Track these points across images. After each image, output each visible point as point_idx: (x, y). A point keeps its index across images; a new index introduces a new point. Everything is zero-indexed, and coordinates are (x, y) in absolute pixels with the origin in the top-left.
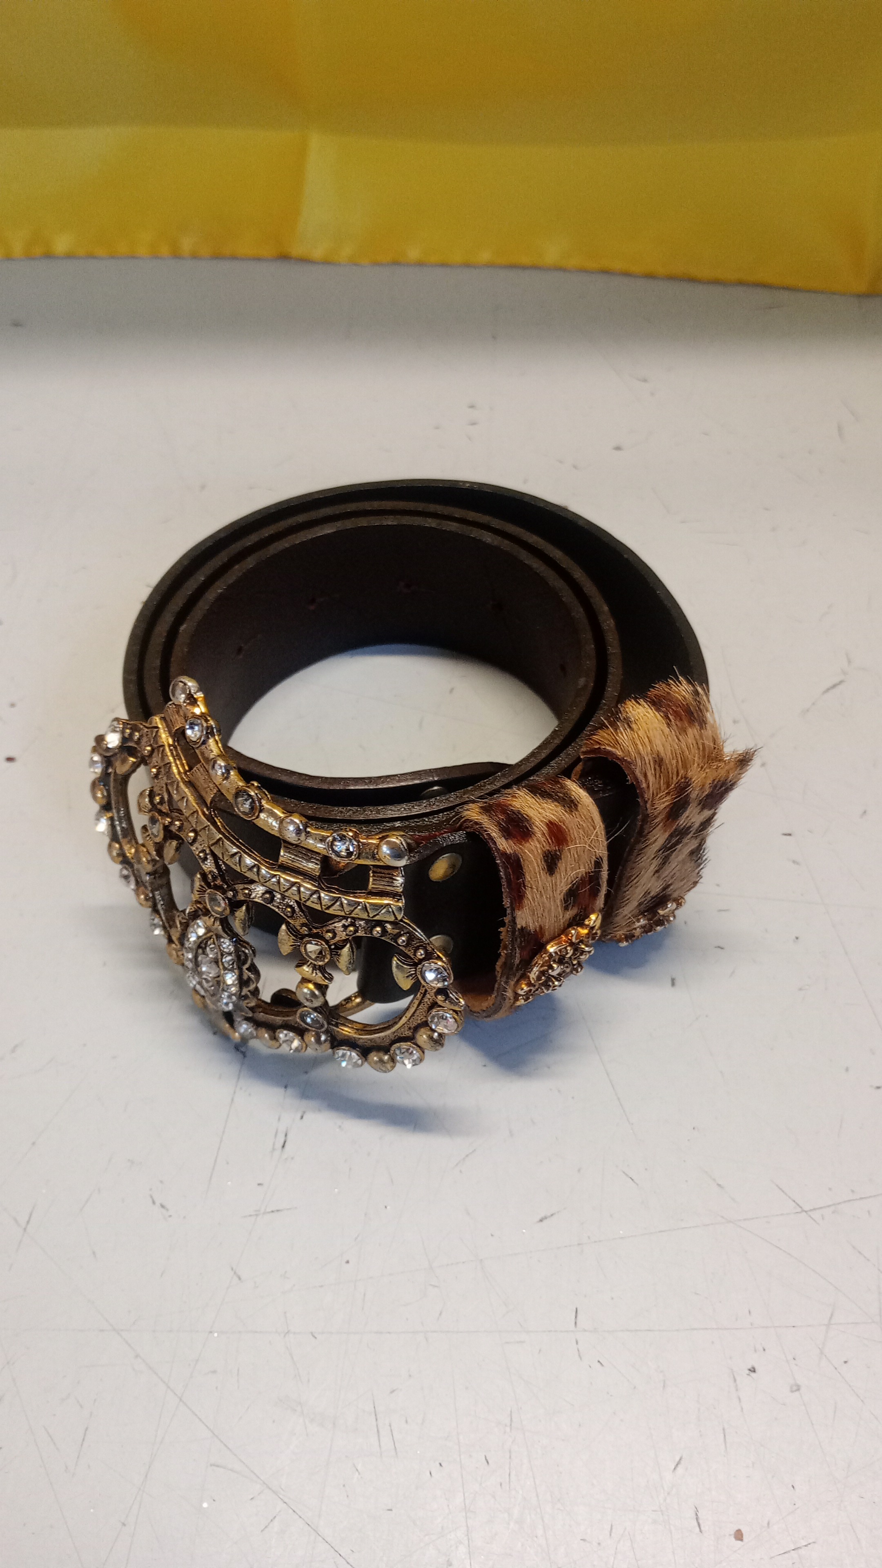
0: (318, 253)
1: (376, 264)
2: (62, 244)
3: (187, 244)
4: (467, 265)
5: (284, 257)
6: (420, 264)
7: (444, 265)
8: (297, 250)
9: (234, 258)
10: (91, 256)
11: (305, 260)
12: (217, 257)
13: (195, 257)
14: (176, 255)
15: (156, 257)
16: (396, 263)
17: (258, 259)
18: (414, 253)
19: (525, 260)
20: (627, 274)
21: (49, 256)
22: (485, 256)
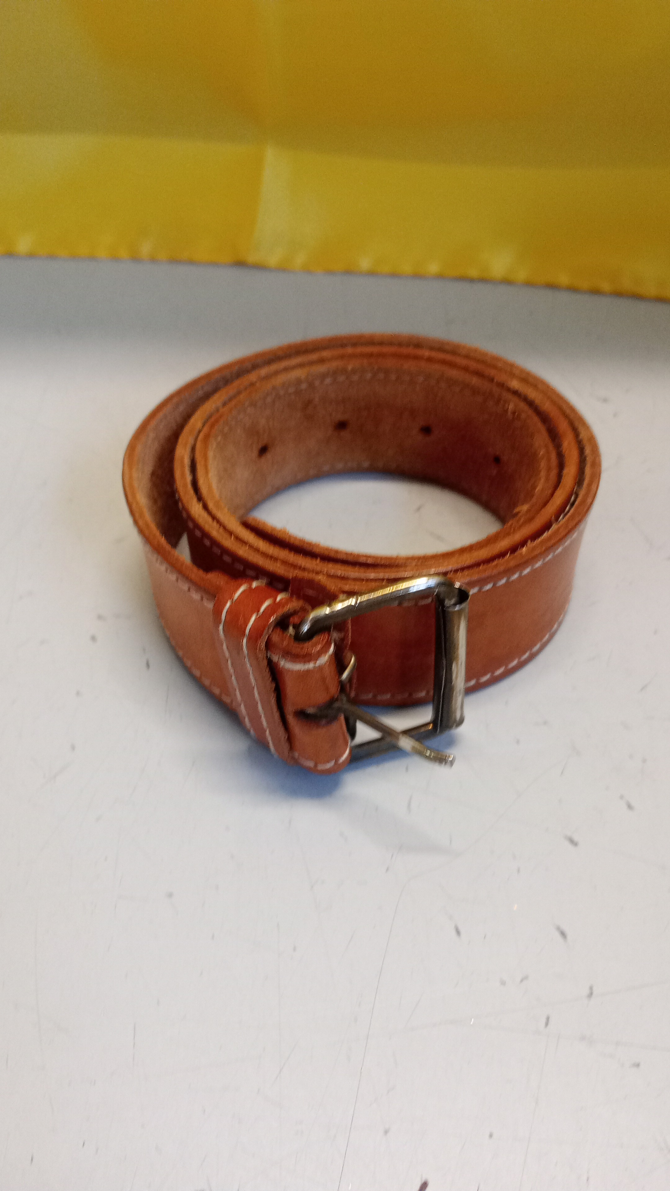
0: (273, 260)
1: (330, 272)
2: (23, 245)
3: (146, 249)
4: (417, 276)
5: (240, 264)
6: (372, 273)
7: (394, 275)
8: (252, 258)
9: (191, 262)
10: (52, 257)
11: (259, 267)
12: (174, 261)
13: (153, 260)
14: (136, 259)
15: (115, 259)
16: (348, 272)
17: (214, 264)
18: (365, 264)
19: (473, 273)
20: (572, 289)
21: (10, 255)
22: (433, 268)
